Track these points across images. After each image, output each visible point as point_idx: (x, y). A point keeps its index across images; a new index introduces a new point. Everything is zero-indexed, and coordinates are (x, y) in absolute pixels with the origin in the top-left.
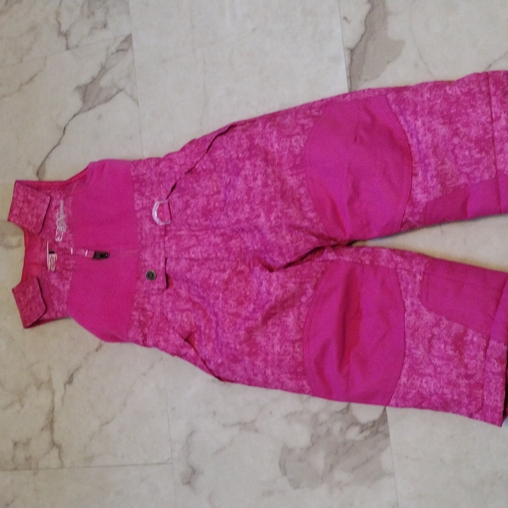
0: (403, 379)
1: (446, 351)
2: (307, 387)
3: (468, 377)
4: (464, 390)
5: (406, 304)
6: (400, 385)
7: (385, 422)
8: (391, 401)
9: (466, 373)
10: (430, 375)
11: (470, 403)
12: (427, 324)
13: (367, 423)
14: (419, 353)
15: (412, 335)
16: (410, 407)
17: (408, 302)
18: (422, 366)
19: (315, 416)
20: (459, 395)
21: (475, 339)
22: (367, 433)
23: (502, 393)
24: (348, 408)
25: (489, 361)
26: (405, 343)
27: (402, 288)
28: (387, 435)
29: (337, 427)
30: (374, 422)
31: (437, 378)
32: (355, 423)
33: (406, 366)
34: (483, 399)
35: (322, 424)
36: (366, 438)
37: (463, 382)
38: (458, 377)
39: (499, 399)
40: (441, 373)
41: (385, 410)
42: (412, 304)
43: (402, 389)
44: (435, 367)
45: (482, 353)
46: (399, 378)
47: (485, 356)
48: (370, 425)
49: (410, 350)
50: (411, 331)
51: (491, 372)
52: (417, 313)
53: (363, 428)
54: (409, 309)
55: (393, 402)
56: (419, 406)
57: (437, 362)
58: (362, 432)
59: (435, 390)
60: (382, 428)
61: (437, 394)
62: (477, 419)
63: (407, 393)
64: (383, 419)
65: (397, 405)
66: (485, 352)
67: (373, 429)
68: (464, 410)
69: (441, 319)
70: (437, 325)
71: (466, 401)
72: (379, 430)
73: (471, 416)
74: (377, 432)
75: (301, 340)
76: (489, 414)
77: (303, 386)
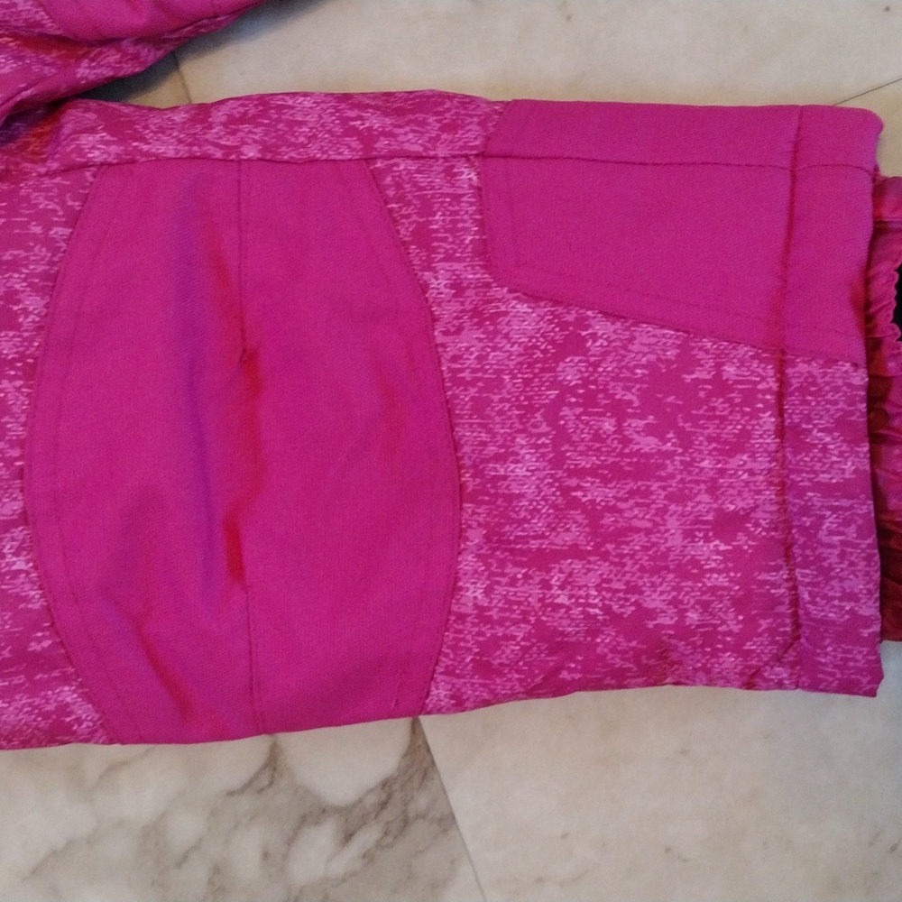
0: (473, 592)
1: (626, 441)
2: (84, 712)
3: (726, 524)
4: (721, 580)
5: (431, 294)
6: (462, 617)
7: (425, 776)
8: (434, 692)
9: (720, 512)
10: (575, 552)
11: (749, 631)
12: (529, 350)
13: (360, 801)
14: (520, 471)
15: (479, 406)
16: (512, 696)
17: (439, 283)
18: (539, 525)
19: (152, 834)
20: (705, 606)
21: (730, 371)
22: (368, 837)
23: (868, 558)
24: (273, 762)
25: (802, 447)
26: (456, 446)
27: (405, 232)
28: (447, 822)
29: (246, 852)
30: (385, 784)
31: (605, 556)
32: (314, 812)
33: (475, 536)
34: (795, 601)
35: (185, 857)
36: (368, 857)
37: (709, 551)
38: (689, 535)
39: (859, 585)
40: (620, 535)
41: (416, 730)
42: (458, 288)
43: (469, 628)
44: (594, 513)
45: (768, 420)
46: (454, 589)
47: (781, 432)
48: (372, 800)
49: (478, 472)
50: (472, 391)
51: (818, 487)
52: (483, 317)
53: (350, 821)
54: (447, 312)
55: (440, 692)
56: (552, 686)
57: (597, 493)
58: (348, 837)
59: (607, 610)
60: (421, 801)
61: (615, 619)
62: (780, 685)
63: (496, 643)
64: (419, 761)
65: (459, 704)
66: (780, 413)
67: (387, 815)
68: (729, 660)
69: (582, 323)
70: (573, 344)
71: (733, 623)
72: (411, 814)
73: (751, 680)
74: (406, 822)
75: (24, 518)
76: (829, 655)
77: (64, 709)
